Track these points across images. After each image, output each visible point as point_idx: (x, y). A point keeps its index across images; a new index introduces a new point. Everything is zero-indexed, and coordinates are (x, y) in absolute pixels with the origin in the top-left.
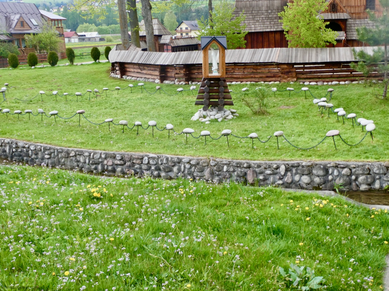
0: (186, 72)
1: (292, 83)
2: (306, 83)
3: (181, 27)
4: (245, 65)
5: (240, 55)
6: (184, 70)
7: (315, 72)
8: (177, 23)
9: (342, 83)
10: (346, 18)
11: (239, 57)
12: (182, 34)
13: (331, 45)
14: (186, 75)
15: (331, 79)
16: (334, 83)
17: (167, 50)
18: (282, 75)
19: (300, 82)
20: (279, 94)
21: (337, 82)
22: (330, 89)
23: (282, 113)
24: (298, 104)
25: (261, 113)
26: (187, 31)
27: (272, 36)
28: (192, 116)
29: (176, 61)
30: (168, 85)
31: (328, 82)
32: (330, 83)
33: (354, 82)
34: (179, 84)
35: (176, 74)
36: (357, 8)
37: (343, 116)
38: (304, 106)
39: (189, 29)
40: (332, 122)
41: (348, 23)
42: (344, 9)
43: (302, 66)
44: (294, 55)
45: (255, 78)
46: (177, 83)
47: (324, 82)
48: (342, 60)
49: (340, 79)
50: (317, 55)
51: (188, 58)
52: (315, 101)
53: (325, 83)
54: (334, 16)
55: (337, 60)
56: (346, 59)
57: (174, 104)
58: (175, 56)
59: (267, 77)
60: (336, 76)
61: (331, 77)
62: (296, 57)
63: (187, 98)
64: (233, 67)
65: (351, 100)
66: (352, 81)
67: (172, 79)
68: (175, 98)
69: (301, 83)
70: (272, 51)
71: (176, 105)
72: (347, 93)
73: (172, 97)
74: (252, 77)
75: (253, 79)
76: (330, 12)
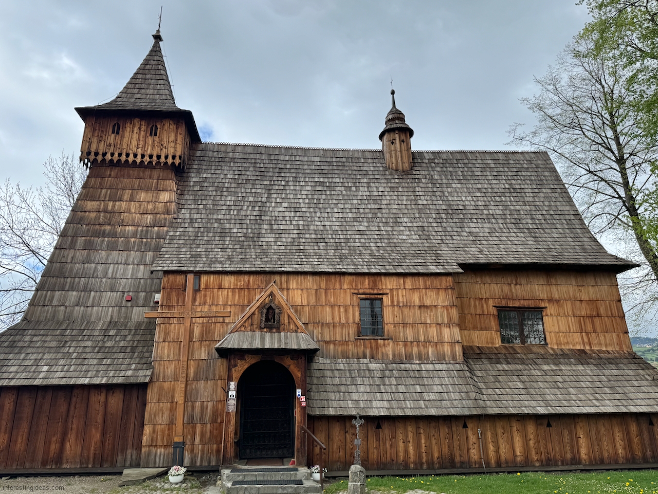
10: (304, 347)
36: (338, 330)
54: (270, 341)
76: (261, 329)
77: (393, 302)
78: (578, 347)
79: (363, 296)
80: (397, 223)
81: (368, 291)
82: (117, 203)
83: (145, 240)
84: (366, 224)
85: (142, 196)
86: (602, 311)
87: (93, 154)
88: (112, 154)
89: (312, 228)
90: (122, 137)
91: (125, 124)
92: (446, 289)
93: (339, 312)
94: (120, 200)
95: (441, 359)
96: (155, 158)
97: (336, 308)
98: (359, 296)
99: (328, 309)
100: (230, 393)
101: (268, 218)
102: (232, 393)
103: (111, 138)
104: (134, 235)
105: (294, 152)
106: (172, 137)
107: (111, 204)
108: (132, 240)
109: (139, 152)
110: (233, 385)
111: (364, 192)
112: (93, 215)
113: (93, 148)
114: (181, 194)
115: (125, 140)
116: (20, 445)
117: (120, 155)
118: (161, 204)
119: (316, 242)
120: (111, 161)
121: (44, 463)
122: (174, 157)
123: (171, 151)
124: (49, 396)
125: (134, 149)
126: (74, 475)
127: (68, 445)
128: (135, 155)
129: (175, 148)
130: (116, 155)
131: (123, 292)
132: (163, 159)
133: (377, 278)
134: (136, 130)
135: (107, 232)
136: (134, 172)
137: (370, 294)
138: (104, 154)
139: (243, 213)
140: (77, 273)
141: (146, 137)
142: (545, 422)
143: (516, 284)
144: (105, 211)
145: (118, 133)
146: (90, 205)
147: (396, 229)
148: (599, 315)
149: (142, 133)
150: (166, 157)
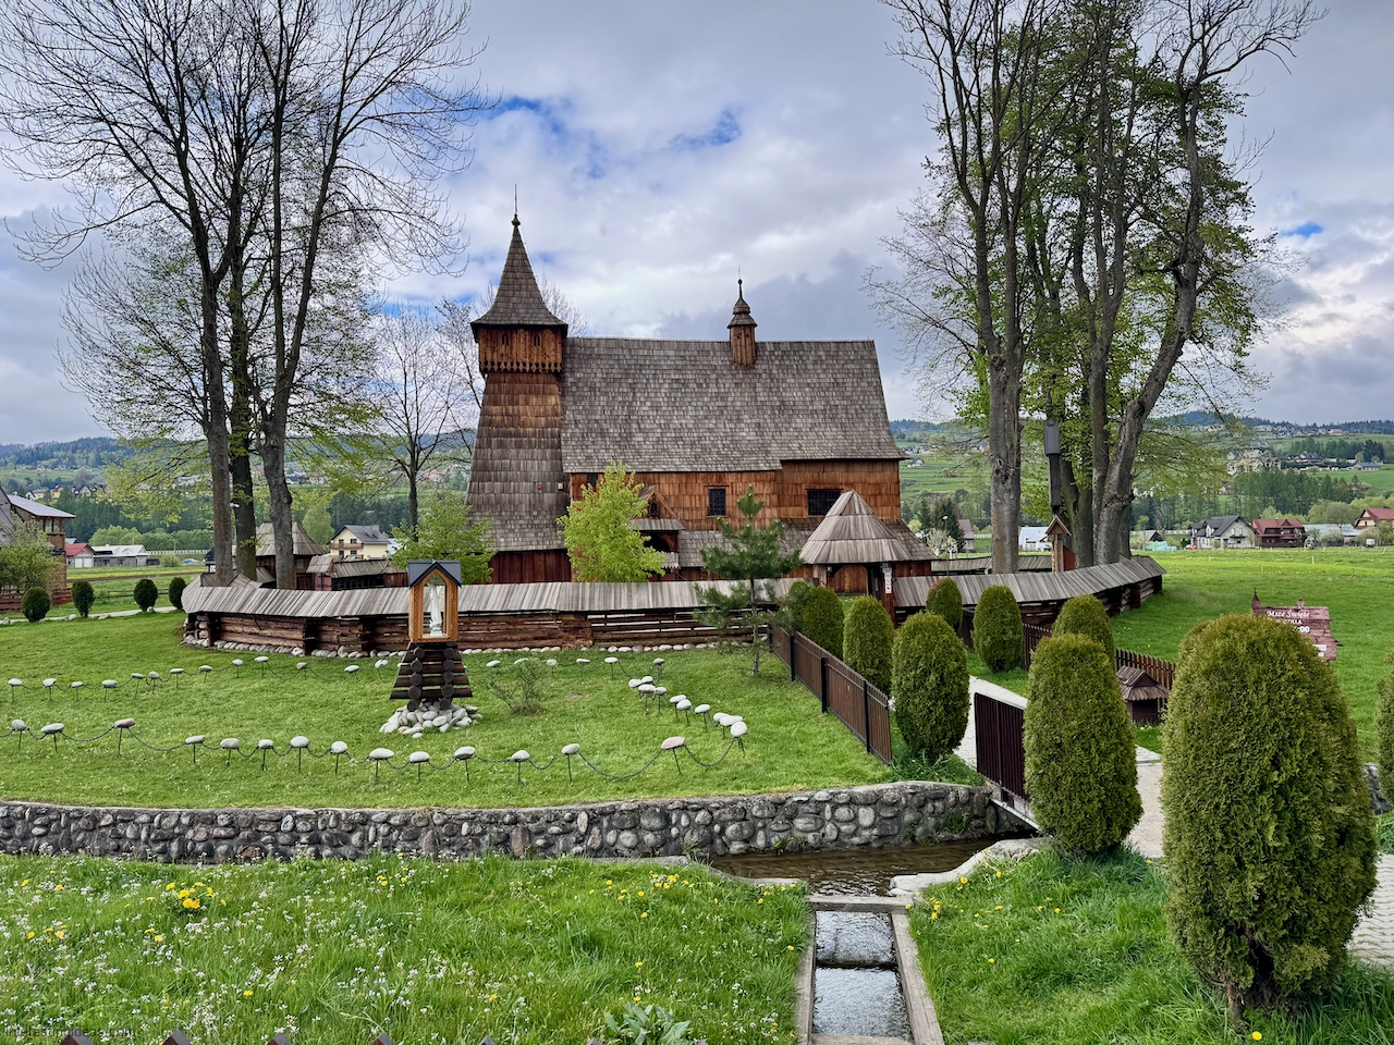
0: (364, 630)
1: (584, 649)
2: (611, 650)
3: (340, 537)
4: (491, 616)
5: (481, 596)
6: (361, 627)
7: (626, 628)
8: (333, 530)
9: (677, 647)
10: (676, 528)
11: (479, 601)
12: (342, 553)
13: (656, 577)
14: (363, 638)
15: (657, 641)
16: (662, 647)
17: (323, 587)
18: (566, 634)
19: (600, 647)
20: (560, 672)
21: (669, 647)
22: (658, 660)
23: (570, 708)
24: (599, 689)
25: (527, 711)
26: (354, 545)
27: (539, 560)
28: (382, 724)
29: (343, 609)
30: (321, 660)
31: (651, 646)
32: (655, 649)
33: (698, 646)
34: (348, 656)
35: (343, 635)
36: (694, 512)
37: (688, 708)
38: (610, 694)
39: (359, 541)
40: (666, 722)
41: (679, 537)
42: (672, 513)
43: (603, 616)
44: (587, 596)
45: (512, 640)
46: (342, 656)
47: (644, 646)
48: (676, 606)
49: (673, 640)
50: (630, 597)
51: (371, 601)
52: (633, 682)
53: (647, 649)
54: (655, 525)
55: (667, 605)
56: (683, 603)
57: (339, 699)
58: (340, 600)
59: (536, 638)
60: (666, 635)
61: (658, 636)
62: (592, 599)
63: (368, 686)
64: (467, 620)
65: (697, 679)
66: (696, 643)
67: (332, 647)
68: (341, 686)
69: (603, 649)
70: (545, 588)
71: (342, 703)
72: (689, 667)
73: (332, 685)
74: (505, 640)
75: (509, 644)
76: (649, 518)
77: (732, 491)
79: (712, 489)
80: (739, 420)
81: (715, 485)
82: (516, 407)
83: (542, 439)
84: (714, 421)
86: (883, 491)
87: (489, 364)
88: (506, 364)
89: (671, 426)
90: (512, 347)
91: (511, 338)
92: (770, 482)
93: (695, 499)
94: (517, 404)
96: (540, 366)
97: (693, 497)
98: (709, 489)
99: (687, 497)
101: (635, 417)
103: (502, 349)
104: (534, 435)
106: (553, 347)
107: (511, 407)
108: (533, 439)
109: (527, 360)
111: (713, 389)
112: (499, 418)
113: (489, 358)
114: (563, 396)
115: (514, 350)
117: (512, 364)
118: (550, 407)
119: (676, 440)
120: (505, 369)
123: (553, 359)
125: (523, 357)
128: (524, 365)
129: (556, 356)
131: (535, 482)
133: (723, 475)
134: (522, 341)
135: (513, 432)
136: (524, 377)
137: (717, 487)
138: (499, 364)
139: (615, 413)
140: (497, 467)
141: (530, 347)
143: (823, 473)
144: (508, 415)
145: (507, 343)
147: (738, 425)
148: (880, 494)
149: (528, 343)
150: (550, 365)
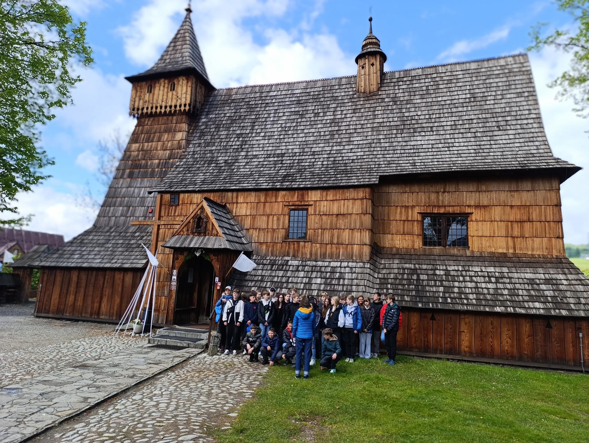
27: (119, 278)
36: (270, 234)
76: (193, 233)
77: (315, 211)
78: (500, 251)
79: (293, 207)
80: (349, 142)
81: (297, 203)
82: (150, 144)
83: (164, 169)
84: (322, 145)
85: (165, 137)
87: (136, 109)
89: (277, 152)
90: (154, 94)
91: (155, 84)
92: (362, 199)
93: (273, 220)
94: (152, 141)
95: (350, 258)
96: (173, 108)
97: (271, 217)
98: (289, 207)
99: (265, 218)
100: (173, 277)
101: (247, 146)
102: (174, 277)
103: (147, 96)
104: (158, 166)
105: (282, 88)
106: (184, 91)
107: (146, 144)
108: (157, 170)
109: (164, 104)
110: (175, 272)
111: (329, 116)
112: (135, 153)
113: (136, 106)
114: (191, 132)
115: (155, 97)
116: (79, 303)
118: (176, 142)
119: (275, 163)
120: (147, 113)
121: (91, 314)
122: (185, 105)
123: (183, 101)
124: (94, 273)
125: (160, 103)
126: (105, 323)
127: (103, 305)
128: (161, 107)
129: (186, 98)
130: (150, 109)
131: (148, 207)
132: (178, 108)
133: (305, 192)
134: (162, 88)
135: (142, 165)
136: (162, 119)
137: (298, 205)
138: (143, 109)
139: (230, 144)
140: (124, 195)
141: (167, 92)
142: (430, 315)
143: (444, 192)
144: (142, 150)
145: (151, 92)
146: (135, 146)
149: (166, 90)
150: (180, 106)
